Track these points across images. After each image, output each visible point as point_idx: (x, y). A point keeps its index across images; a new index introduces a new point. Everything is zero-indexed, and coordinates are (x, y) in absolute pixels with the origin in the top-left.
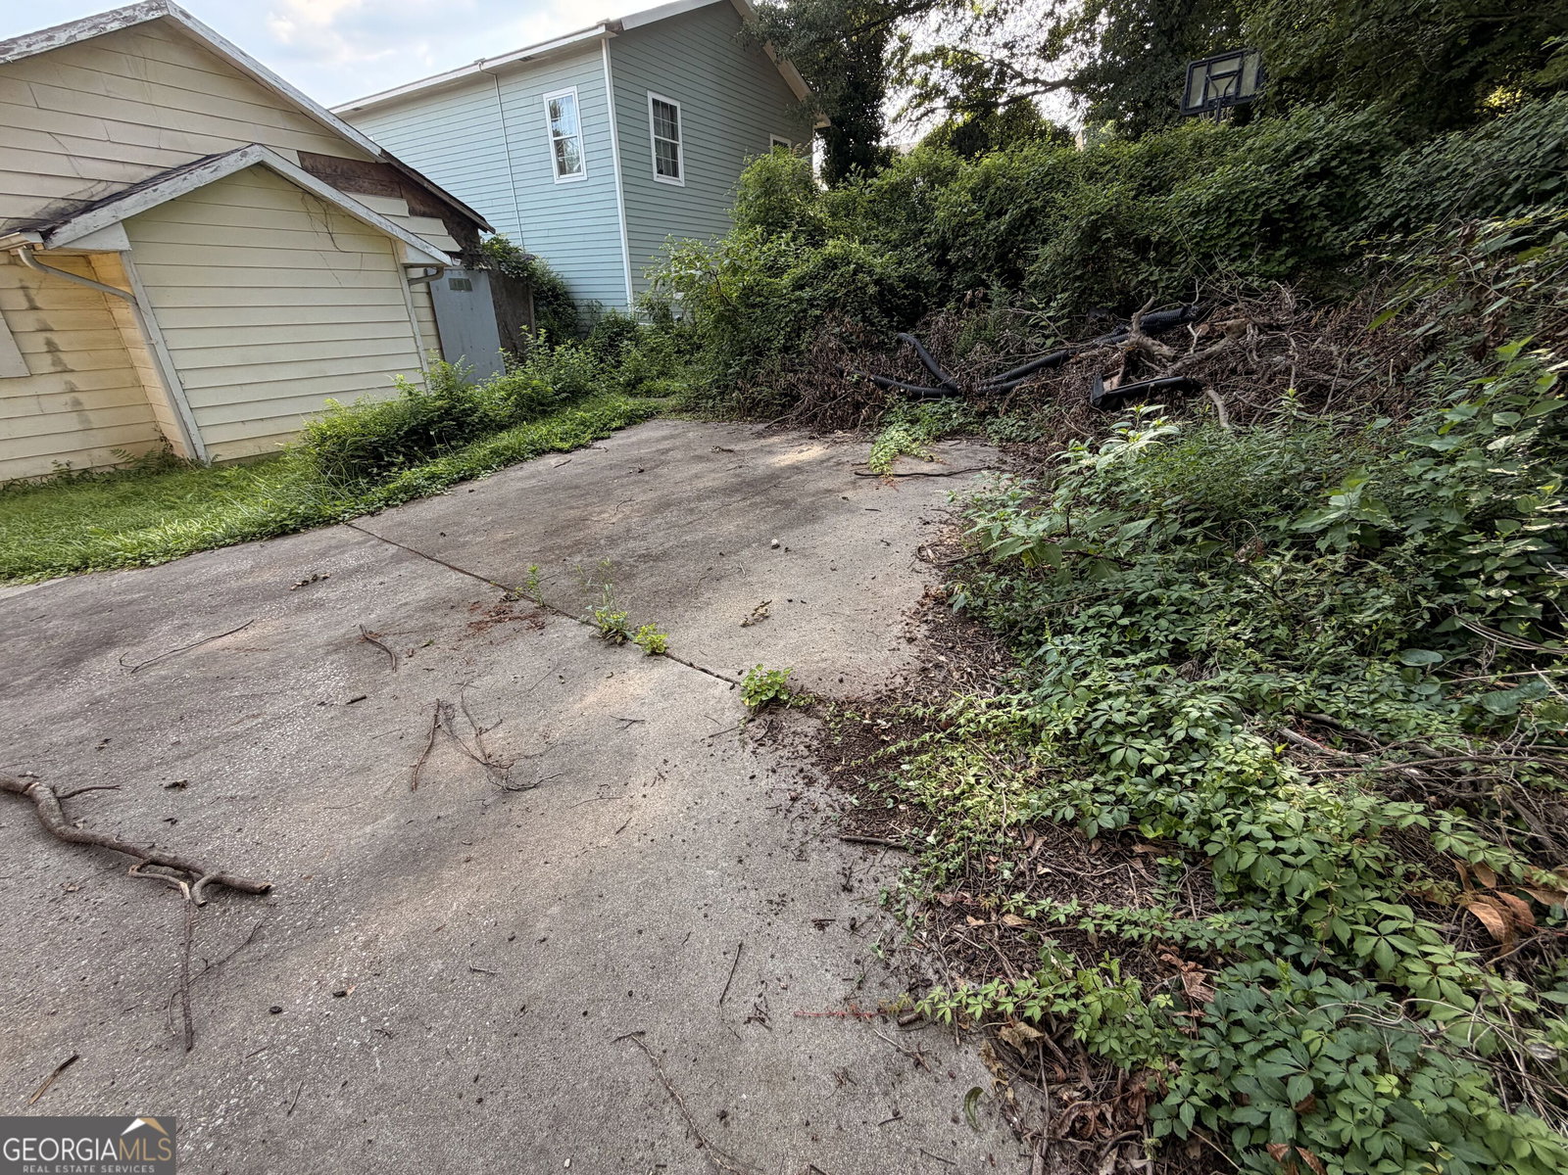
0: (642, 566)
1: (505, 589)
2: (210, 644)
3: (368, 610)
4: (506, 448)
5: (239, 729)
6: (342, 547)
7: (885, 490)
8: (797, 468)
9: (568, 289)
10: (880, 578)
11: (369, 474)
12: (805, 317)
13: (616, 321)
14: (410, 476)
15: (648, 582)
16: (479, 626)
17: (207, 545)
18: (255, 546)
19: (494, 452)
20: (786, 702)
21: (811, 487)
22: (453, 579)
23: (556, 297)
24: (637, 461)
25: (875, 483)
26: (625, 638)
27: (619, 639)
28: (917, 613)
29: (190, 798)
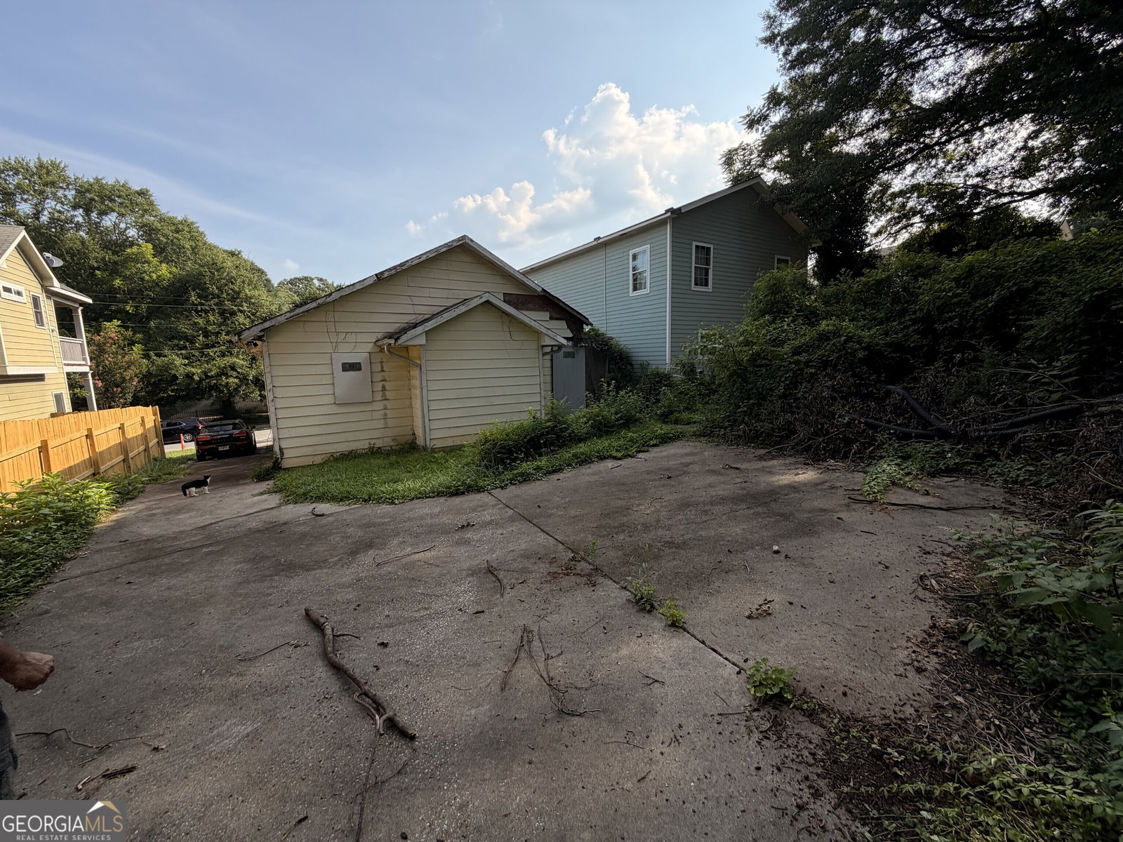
0: (667, 551)
1: (573, 551)
2: (414, 556)
3: (492, 550)
4: (582, 454)
5: (417, 615)
6: (484, 507)
7: (879, 516)
8: (794, 487)
9: (629, 355)
10: (880, 598)
11: (505, 464)
12: (802, 375)
13: (658, 374)
14: (527, 466)
15: (671, 564)
16: (554, 576)
17: (422, 496)
18: (442, 500)
19: (575, 455)
20: (790, 702)
21: (806, 505)
22: (542, 538)
23: (622, 359)
24: (666, 470)
25: (868, 508)
26: (652, 606)
27: (648, 607)
28: (924, 642)
29: (388, 655)
